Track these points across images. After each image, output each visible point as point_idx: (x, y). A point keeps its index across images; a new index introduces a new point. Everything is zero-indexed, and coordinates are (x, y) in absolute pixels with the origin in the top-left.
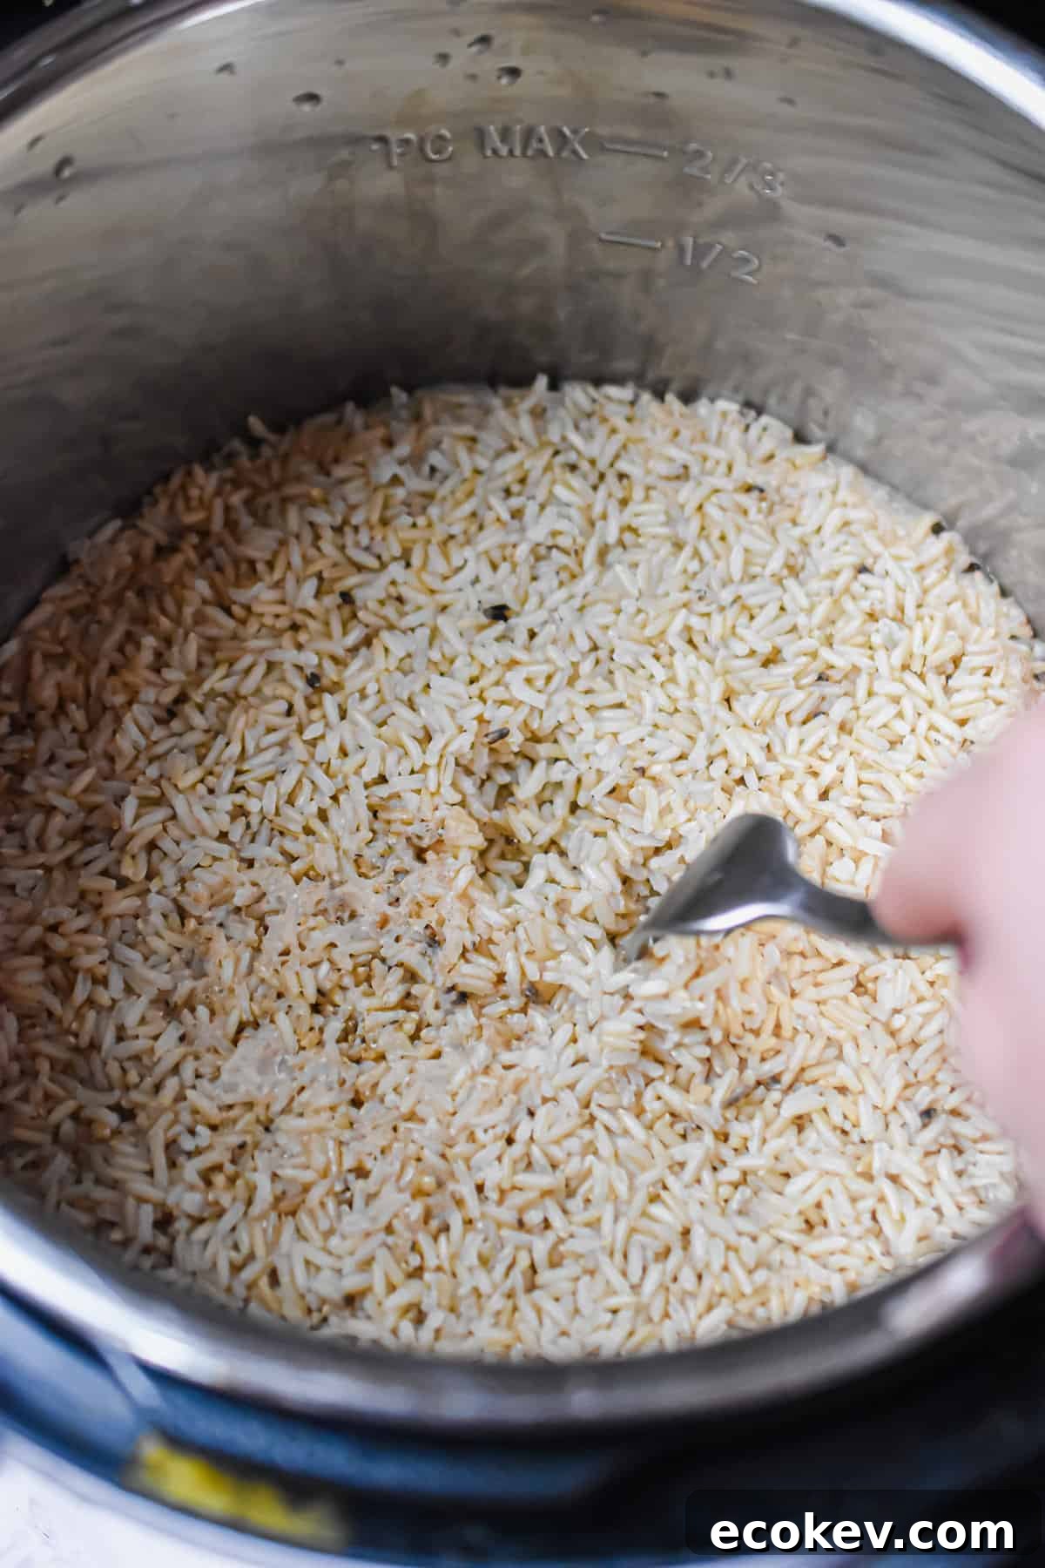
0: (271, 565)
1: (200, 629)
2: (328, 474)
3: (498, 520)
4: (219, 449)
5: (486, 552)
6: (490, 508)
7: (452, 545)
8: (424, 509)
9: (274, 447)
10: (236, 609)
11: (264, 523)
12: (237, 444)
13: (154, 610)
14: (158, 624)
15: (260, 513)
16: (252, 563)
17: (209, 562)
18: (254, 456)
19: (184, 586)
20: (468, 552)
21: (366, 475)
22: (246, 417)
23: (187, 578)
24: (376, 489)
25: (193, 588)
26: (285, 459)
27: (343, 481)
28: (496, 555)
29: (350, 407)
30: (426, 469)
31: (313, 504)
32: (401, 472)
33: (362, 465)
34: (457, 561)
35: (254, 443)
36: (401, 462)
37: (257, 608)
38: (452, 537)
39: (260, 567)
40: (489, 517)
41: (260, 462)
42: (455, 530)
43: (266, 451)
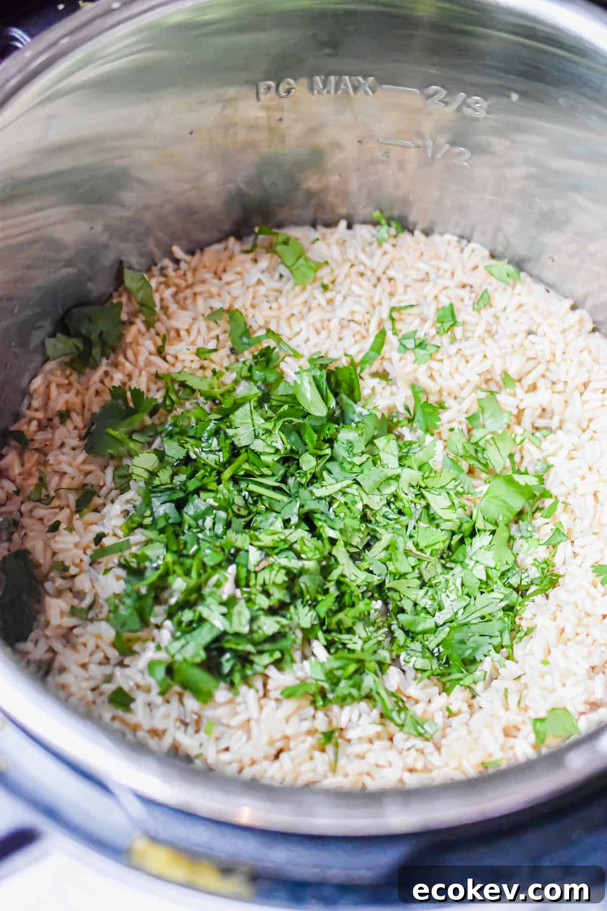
0: (188, 331)
1: (147, 369)
2: (220, 279)
3: (319, 305)
4: (155, 264)
5: (313, 324)
6: (315, 298)
7: (293, 320)
8: (277, 299)
9: (188, 263)
10: (169, 358)
11: (184, 308)
12: (167, 262)
13: (121, 358)
14: (124, 367)
15: (181, 303)
16: (178, 332)
17: (152, 331)
18: (176, 270)
19: (138, 344)
20: (303, 324)
21: (242, 279)
22: (172, 246)
23: (140, 340)
24: (248, 288)
25: (143, 346)
26: (195, 270)
27: (228, 283)
28: (319, 326)
29: (232, 241)
30: (277, 276)
31: (211, 296)
32: (263, 277)
33: (239, 273)
34: (296, 329)
35: (177, 261)
36: (263, 272)
37: (181, 357)
38: (293, 315)
39: (183, 333)
40: (314, 304)
41: (181, 272)
42: (295, 311)
43: (183, 266)
